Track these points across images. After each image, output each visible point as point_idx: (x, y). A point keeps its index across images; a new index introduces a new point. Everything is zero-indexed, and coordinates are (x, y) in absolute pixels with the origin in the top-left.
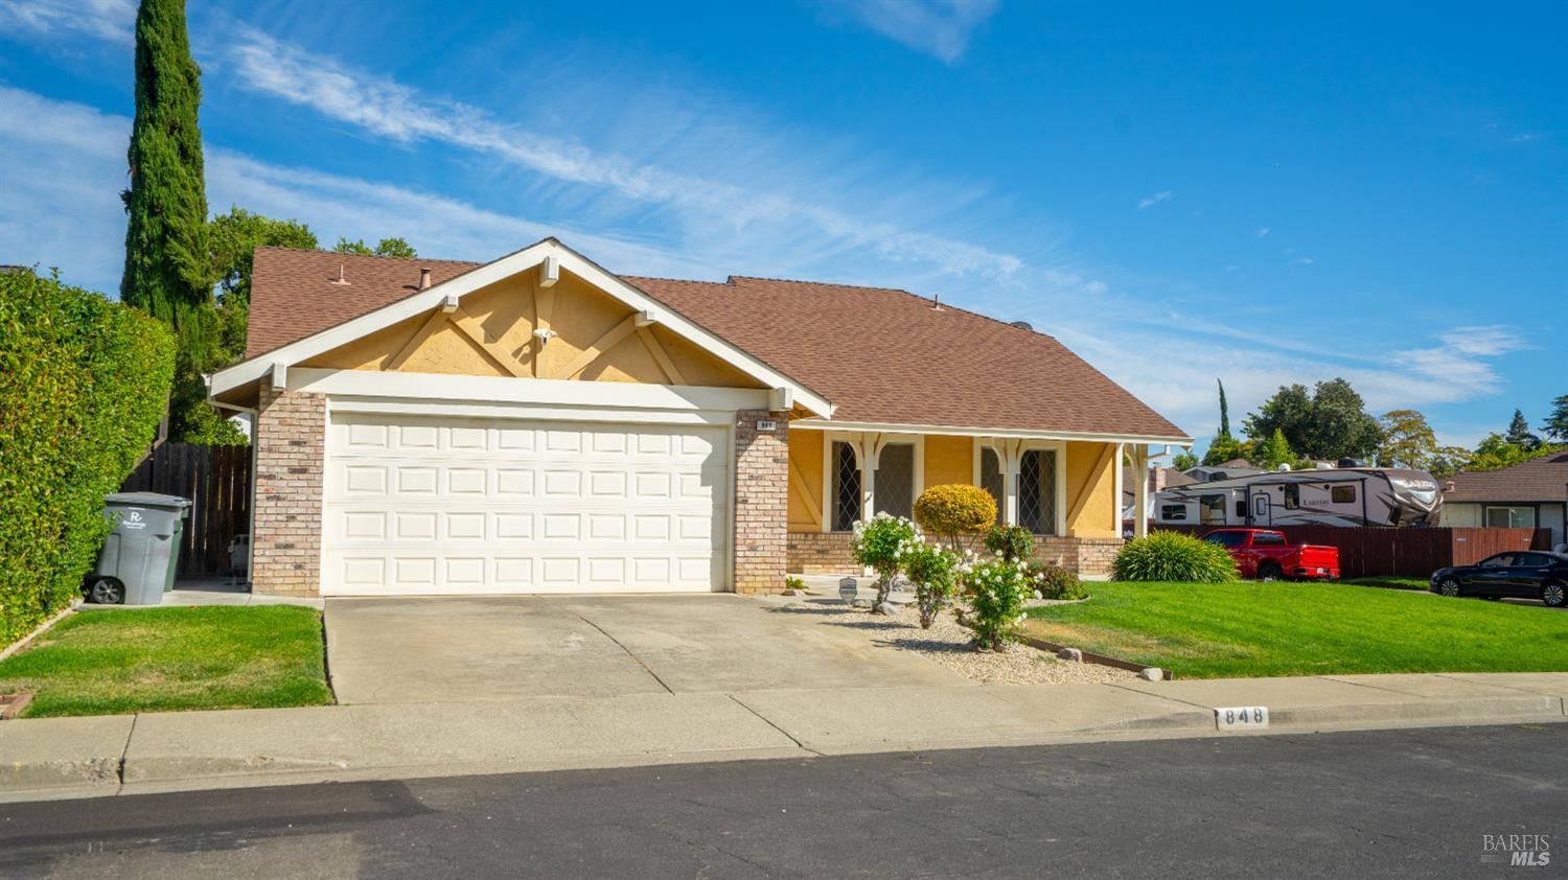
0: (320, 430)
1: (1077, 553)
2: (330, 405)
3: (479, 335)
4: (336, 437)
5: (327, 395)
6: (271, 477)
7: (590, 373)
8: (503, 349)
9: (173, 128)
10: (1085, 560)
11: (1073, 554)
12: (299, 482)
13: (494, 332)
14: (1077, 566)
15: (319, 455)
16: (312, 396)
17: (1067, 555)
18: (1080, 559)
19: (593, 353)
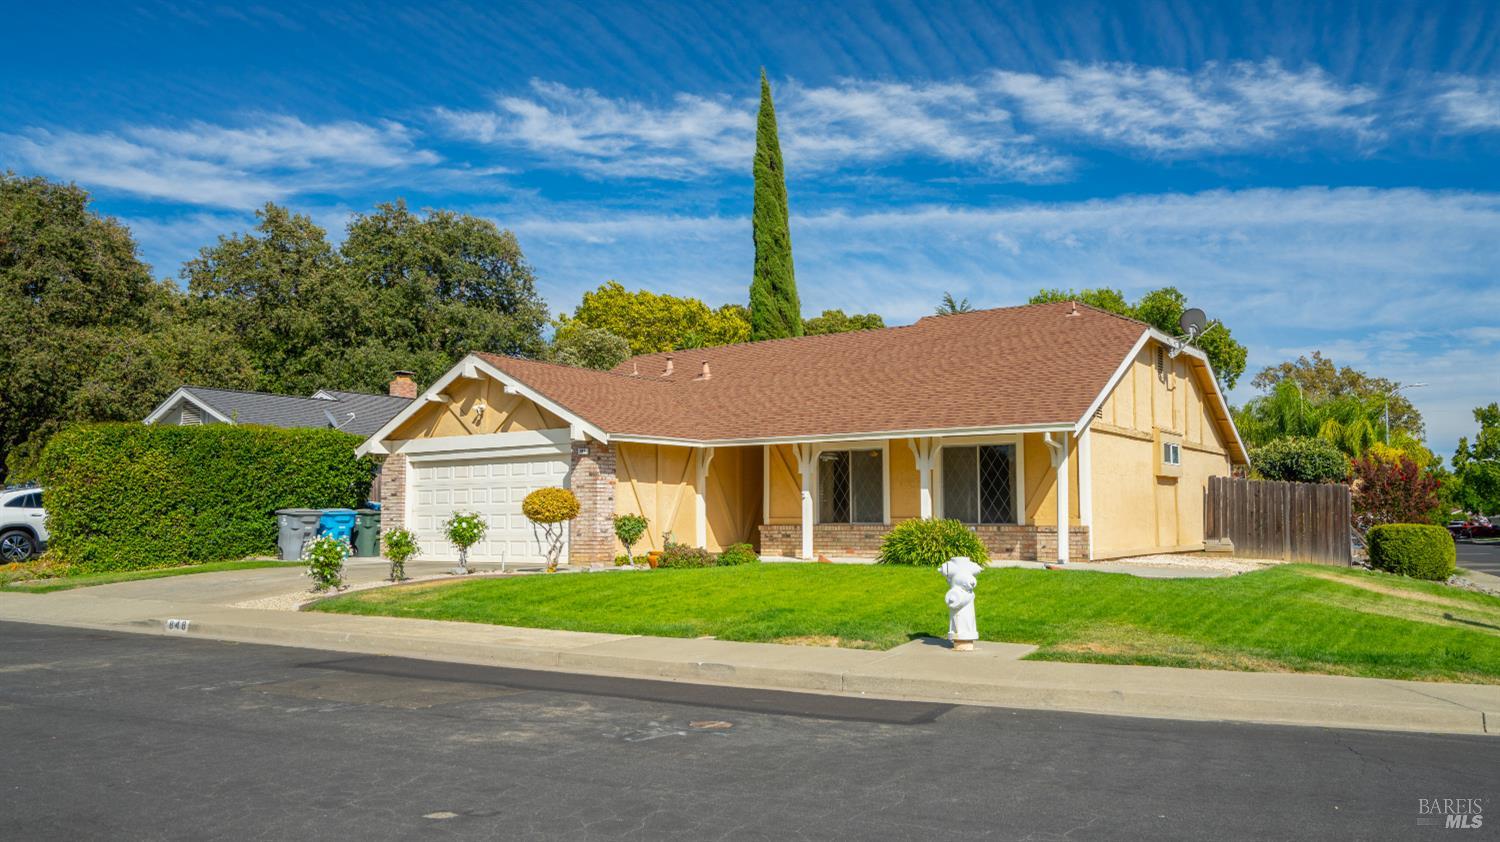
0: (402, 472)
1: (1036, 541)
2: (408, 459)
3: (458, 412)
4: (412, 475)
5: (407, 454)
6: (385, 498)
7: (505, 427)
8: (468, 419)
9: (767, 274)
10: (1044, 547)
11: (1030, 542)
12: (394, 500)
13: (464, 411)
14: (1035, 553)
15: (402, 486)
16: (398, 455)
17: (1023, 542)
18: (1039, 547)
19: (505, 415)
